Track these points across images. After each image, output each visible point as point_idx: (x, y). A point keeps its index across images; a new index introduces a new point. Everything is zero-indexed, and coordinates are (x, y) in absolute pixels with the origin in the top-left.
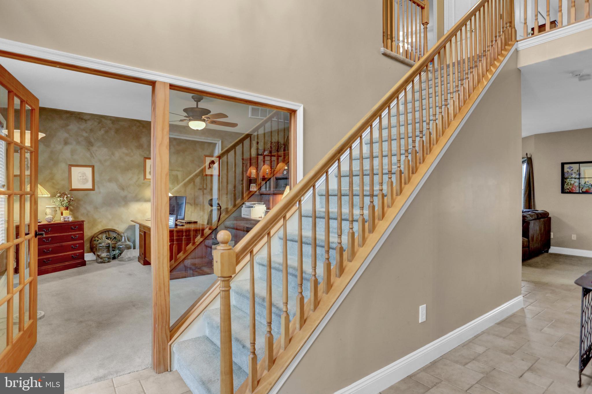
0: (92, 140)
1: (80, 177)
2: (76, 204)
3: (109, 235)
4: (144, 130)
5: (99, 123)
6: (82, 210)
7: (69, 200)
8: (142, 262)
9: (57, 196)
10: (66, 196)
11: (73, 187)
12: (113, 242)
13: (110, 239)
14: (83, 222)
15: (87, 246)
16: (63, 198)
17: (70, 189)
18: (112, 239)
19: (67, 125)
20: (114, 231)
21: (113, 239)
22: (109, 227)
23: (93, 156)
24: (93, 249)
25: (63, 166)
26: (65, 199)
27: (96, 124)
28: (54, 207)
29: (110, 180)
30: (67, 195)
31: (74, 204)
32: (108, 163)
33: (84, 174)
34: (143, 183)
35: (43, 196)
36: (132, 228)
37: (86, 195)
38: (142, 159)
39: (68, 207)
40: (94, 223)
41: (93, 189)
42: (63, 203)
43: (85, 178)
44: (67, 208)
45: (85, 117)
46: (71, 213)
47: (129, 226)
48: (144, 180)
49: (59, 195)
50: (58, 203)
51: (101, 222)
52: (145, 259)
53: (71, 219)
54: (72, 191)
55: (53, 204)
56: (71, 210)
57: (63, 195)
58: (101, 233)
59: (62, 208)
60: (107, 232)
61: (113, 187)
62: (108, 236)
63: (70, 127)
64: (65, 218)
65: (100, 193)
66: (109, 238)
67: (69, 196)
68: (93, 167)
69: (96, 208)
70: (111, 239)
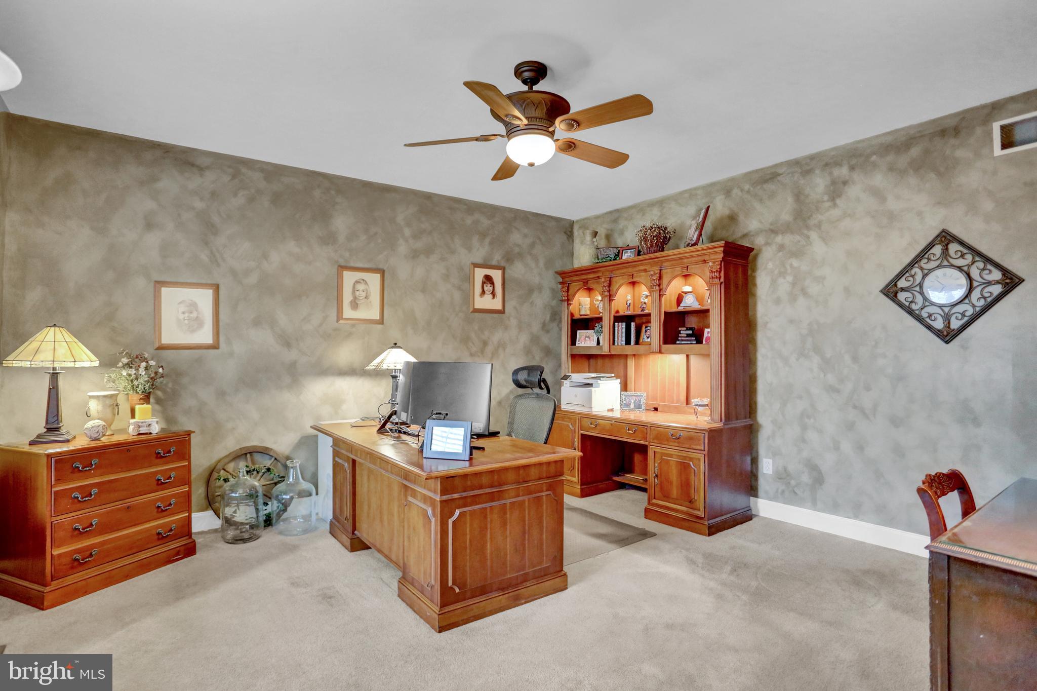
0: (216, 219)
1: (183, 313)
2: (170, 385)
3: (253, 463)
4: (339, 199)
5: (234, 177)
6: (188, 401)
7: (153, 375)
8: (348, 542)
9: (120, 364)
10: (144, 364)
11: (165, 340)
12: (263, 482)
13: (255, 473)
14: (190, 434)
15: (198, 493)
16: (137, 370)
17: (157, 345)
18: (261, 474)
19: (155, 179)
20: (264, 451)
21: (264, 473)
22: (254, 442)
23: (216, 261)
24: (212, 503)
25: (140, 283)
26: (142, 371)
27: (226, 179)
28: (111, 396)
29: (257, 323)
30: (147, 362)
31: (166, 385)
32: (253, 279)
33: (193, 306)
34: (335, 330)
35: (78, 365)
36: (309, 443)
37: (199, 361)
38: (335, 270)
39: (150, 393)
40: (217, 432)
41: (215, 346)
42: (135, 383)
43: (194, 315)
44: (146, 398)
45: (201, 161)
46: (157, 407)
47: (302, 438)
48: (337, 321)
49: (125, 360)
50: (123, 384)
51: (234, 429)
52: (353, 533)
53: (156, 429)
54: (160, 351)
55: (111, 384)
56: (159, 401)
57: (136, 360)
58: (234, 459)
59: (135, 397)
60: (248, 455)
61: (263, 338)
62: (250, 465)
63: (160, 185)
64: (139, 427)
65: (231, 354)
66: (254, 470)
67: (152, 363)
68: (216, 288)
69: (221, 394)
70: (258, 472)
